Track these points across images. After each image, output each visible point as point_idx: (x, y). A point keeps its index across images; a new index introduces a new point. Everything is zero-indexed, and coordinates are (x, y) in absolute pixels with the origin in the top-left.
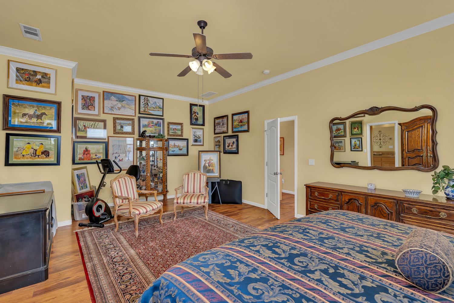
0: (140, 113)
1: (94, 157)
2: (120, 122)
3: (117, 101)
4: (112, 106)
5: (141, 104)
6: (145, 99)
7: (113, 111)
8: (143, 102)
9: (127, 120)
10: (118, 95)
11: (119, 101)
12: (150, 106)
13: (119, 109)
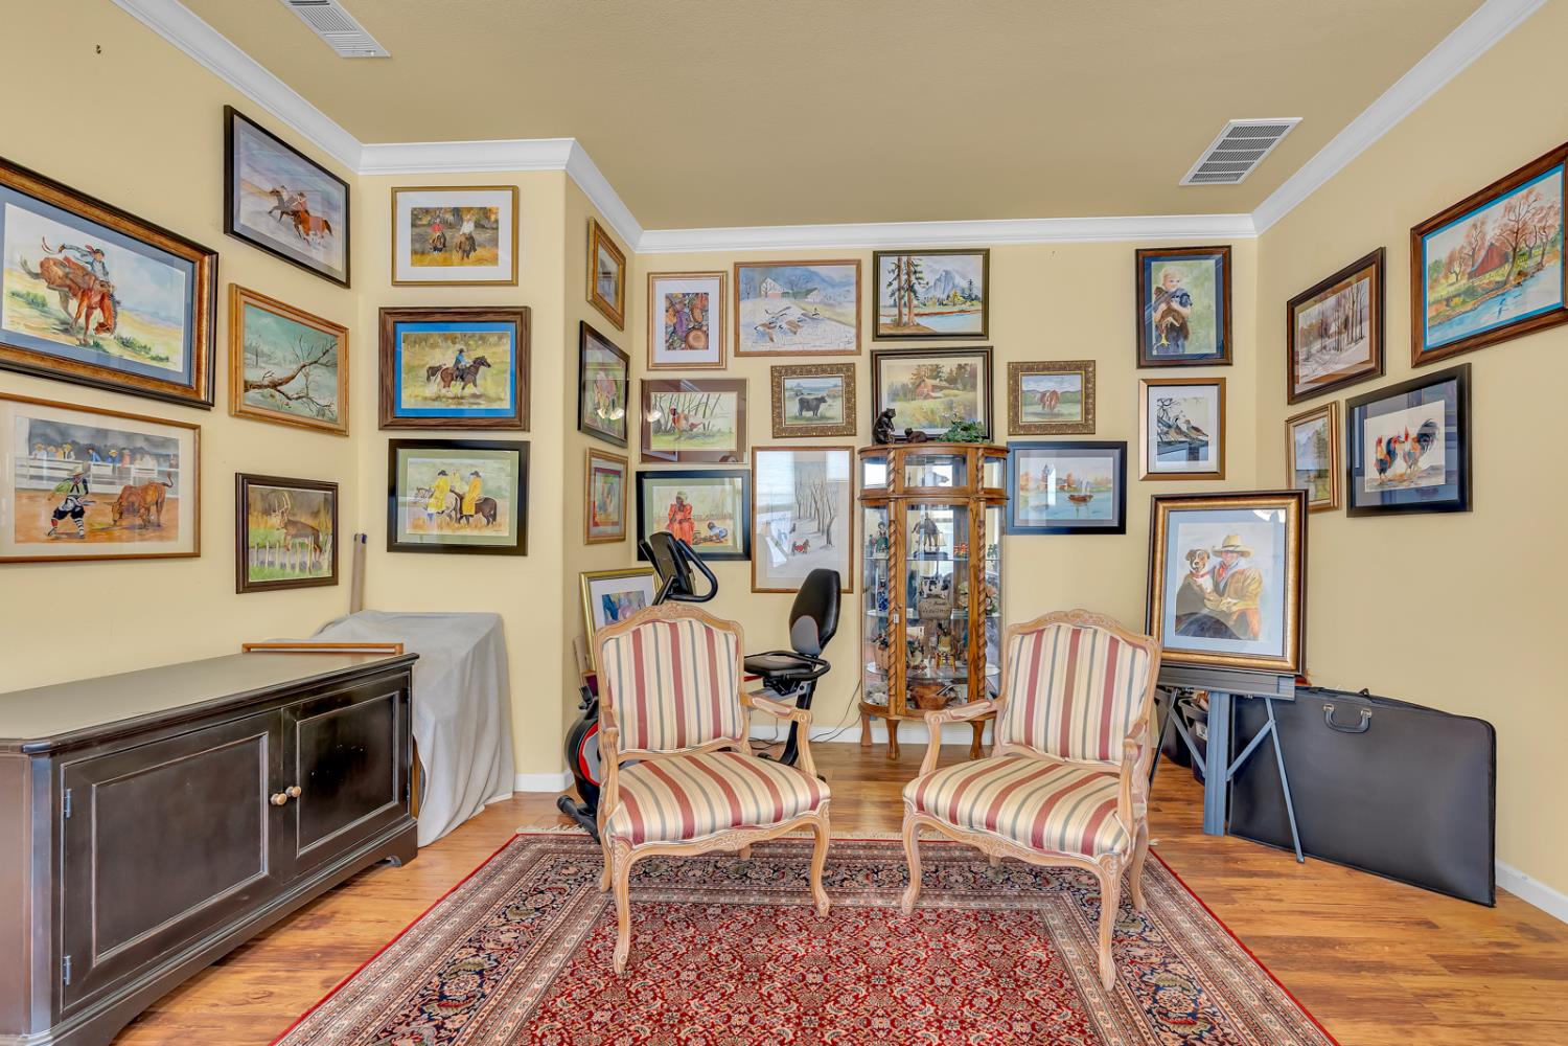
0: (877, 336)
1: (705, 532)
2: (798, 385)
3: (785, 294)
4: (766, 319)
5: (884, 291)
6: (899, 267)
7: (772, 340)
8: (890, 284)
9: (824, 371)
10: (788, 271)
11: (795, 295)
12: (921, 296)
13: (794, 327)
